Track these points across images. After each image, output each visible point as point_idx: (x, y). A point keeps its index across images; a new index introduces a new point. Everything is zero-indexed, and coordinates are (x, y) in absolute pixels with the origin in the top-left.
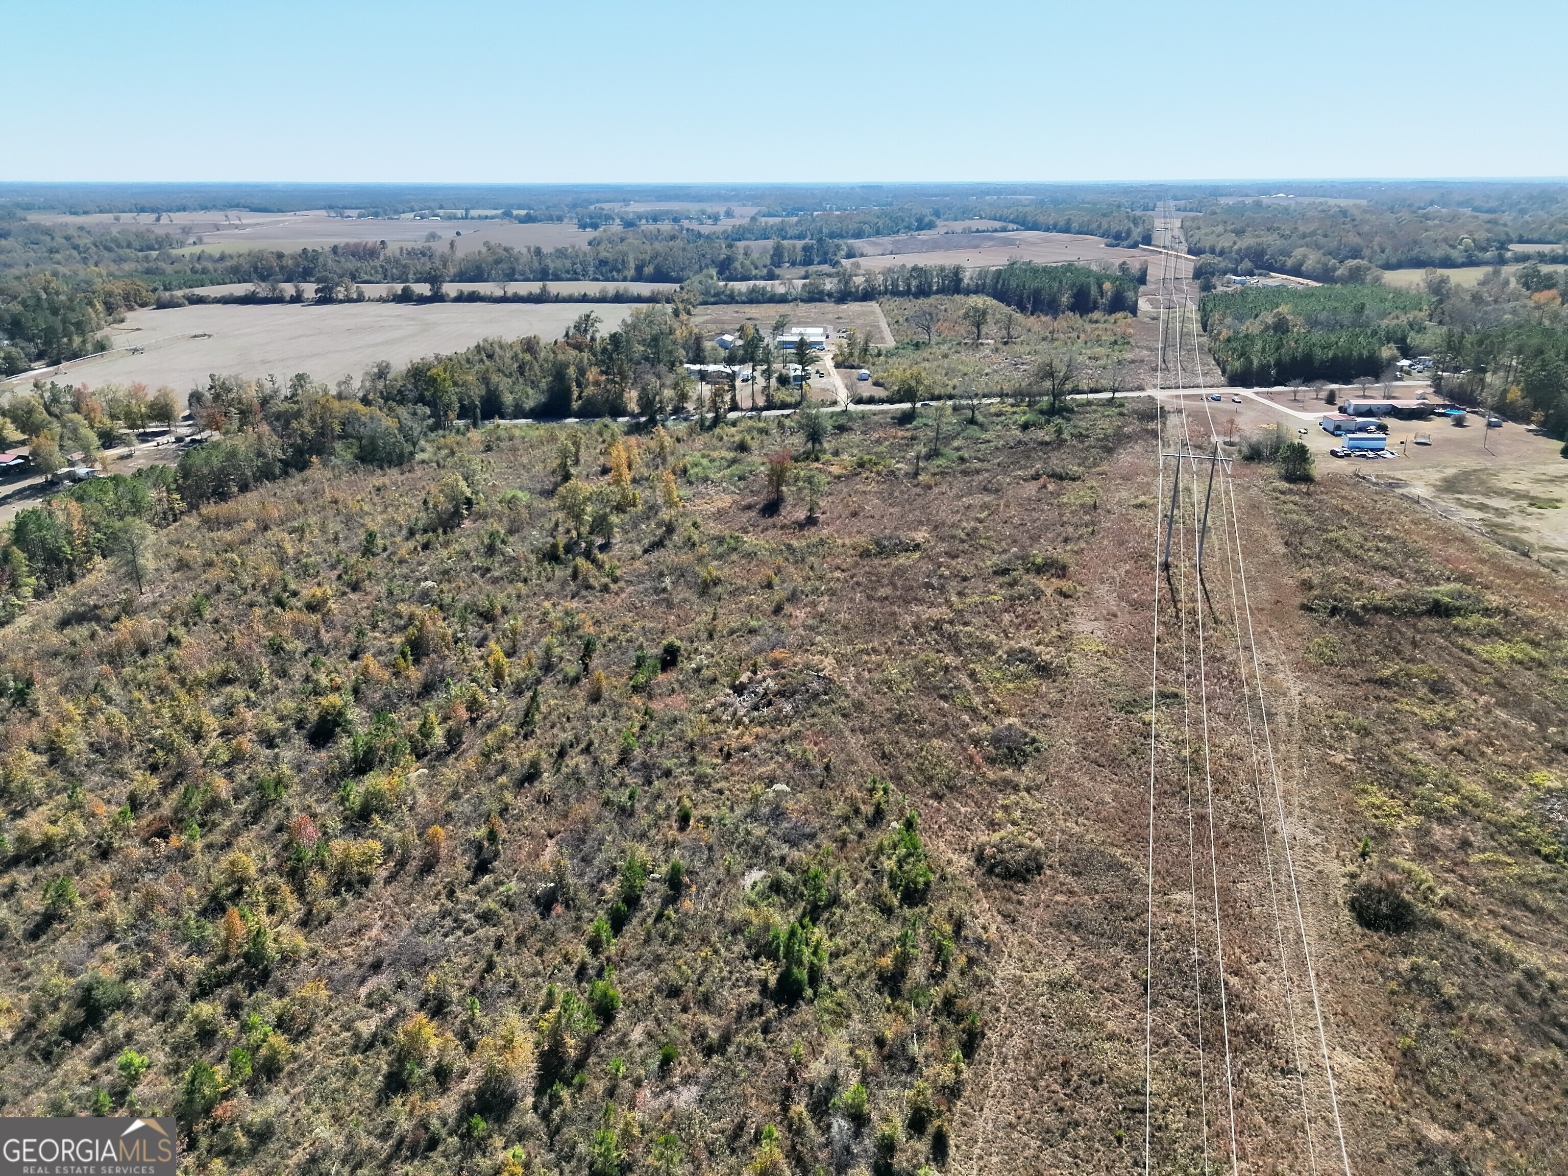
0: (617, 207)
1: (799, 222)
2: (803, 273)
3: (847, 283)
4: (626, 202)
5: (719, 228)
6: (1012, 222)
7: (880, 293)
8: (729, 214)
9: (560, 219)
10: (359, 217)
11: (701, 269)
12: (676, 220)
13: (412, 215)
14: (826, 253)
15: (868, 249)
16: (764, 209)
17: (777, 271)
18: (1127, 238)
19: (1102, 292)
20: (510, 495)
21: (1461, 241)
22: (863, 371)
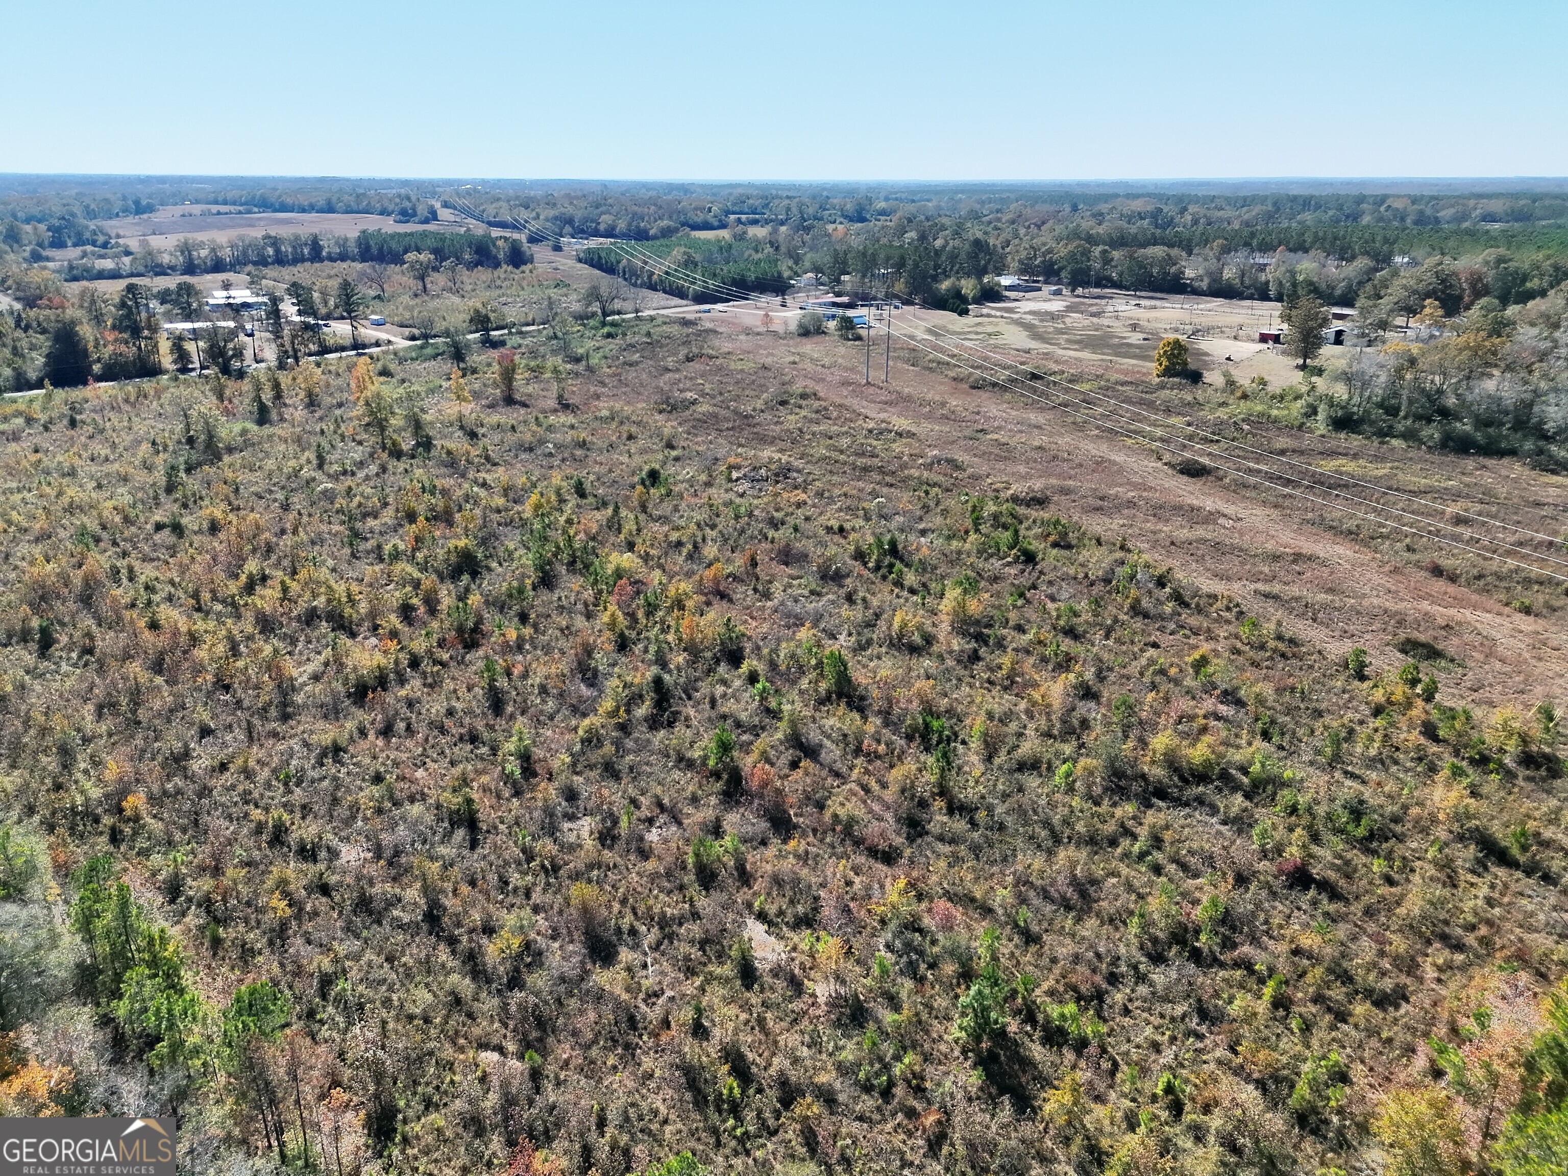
18: (415, 214)
19: (498, 248)
20: (237, 428)
21: (710, 210)
22: (374, 317)
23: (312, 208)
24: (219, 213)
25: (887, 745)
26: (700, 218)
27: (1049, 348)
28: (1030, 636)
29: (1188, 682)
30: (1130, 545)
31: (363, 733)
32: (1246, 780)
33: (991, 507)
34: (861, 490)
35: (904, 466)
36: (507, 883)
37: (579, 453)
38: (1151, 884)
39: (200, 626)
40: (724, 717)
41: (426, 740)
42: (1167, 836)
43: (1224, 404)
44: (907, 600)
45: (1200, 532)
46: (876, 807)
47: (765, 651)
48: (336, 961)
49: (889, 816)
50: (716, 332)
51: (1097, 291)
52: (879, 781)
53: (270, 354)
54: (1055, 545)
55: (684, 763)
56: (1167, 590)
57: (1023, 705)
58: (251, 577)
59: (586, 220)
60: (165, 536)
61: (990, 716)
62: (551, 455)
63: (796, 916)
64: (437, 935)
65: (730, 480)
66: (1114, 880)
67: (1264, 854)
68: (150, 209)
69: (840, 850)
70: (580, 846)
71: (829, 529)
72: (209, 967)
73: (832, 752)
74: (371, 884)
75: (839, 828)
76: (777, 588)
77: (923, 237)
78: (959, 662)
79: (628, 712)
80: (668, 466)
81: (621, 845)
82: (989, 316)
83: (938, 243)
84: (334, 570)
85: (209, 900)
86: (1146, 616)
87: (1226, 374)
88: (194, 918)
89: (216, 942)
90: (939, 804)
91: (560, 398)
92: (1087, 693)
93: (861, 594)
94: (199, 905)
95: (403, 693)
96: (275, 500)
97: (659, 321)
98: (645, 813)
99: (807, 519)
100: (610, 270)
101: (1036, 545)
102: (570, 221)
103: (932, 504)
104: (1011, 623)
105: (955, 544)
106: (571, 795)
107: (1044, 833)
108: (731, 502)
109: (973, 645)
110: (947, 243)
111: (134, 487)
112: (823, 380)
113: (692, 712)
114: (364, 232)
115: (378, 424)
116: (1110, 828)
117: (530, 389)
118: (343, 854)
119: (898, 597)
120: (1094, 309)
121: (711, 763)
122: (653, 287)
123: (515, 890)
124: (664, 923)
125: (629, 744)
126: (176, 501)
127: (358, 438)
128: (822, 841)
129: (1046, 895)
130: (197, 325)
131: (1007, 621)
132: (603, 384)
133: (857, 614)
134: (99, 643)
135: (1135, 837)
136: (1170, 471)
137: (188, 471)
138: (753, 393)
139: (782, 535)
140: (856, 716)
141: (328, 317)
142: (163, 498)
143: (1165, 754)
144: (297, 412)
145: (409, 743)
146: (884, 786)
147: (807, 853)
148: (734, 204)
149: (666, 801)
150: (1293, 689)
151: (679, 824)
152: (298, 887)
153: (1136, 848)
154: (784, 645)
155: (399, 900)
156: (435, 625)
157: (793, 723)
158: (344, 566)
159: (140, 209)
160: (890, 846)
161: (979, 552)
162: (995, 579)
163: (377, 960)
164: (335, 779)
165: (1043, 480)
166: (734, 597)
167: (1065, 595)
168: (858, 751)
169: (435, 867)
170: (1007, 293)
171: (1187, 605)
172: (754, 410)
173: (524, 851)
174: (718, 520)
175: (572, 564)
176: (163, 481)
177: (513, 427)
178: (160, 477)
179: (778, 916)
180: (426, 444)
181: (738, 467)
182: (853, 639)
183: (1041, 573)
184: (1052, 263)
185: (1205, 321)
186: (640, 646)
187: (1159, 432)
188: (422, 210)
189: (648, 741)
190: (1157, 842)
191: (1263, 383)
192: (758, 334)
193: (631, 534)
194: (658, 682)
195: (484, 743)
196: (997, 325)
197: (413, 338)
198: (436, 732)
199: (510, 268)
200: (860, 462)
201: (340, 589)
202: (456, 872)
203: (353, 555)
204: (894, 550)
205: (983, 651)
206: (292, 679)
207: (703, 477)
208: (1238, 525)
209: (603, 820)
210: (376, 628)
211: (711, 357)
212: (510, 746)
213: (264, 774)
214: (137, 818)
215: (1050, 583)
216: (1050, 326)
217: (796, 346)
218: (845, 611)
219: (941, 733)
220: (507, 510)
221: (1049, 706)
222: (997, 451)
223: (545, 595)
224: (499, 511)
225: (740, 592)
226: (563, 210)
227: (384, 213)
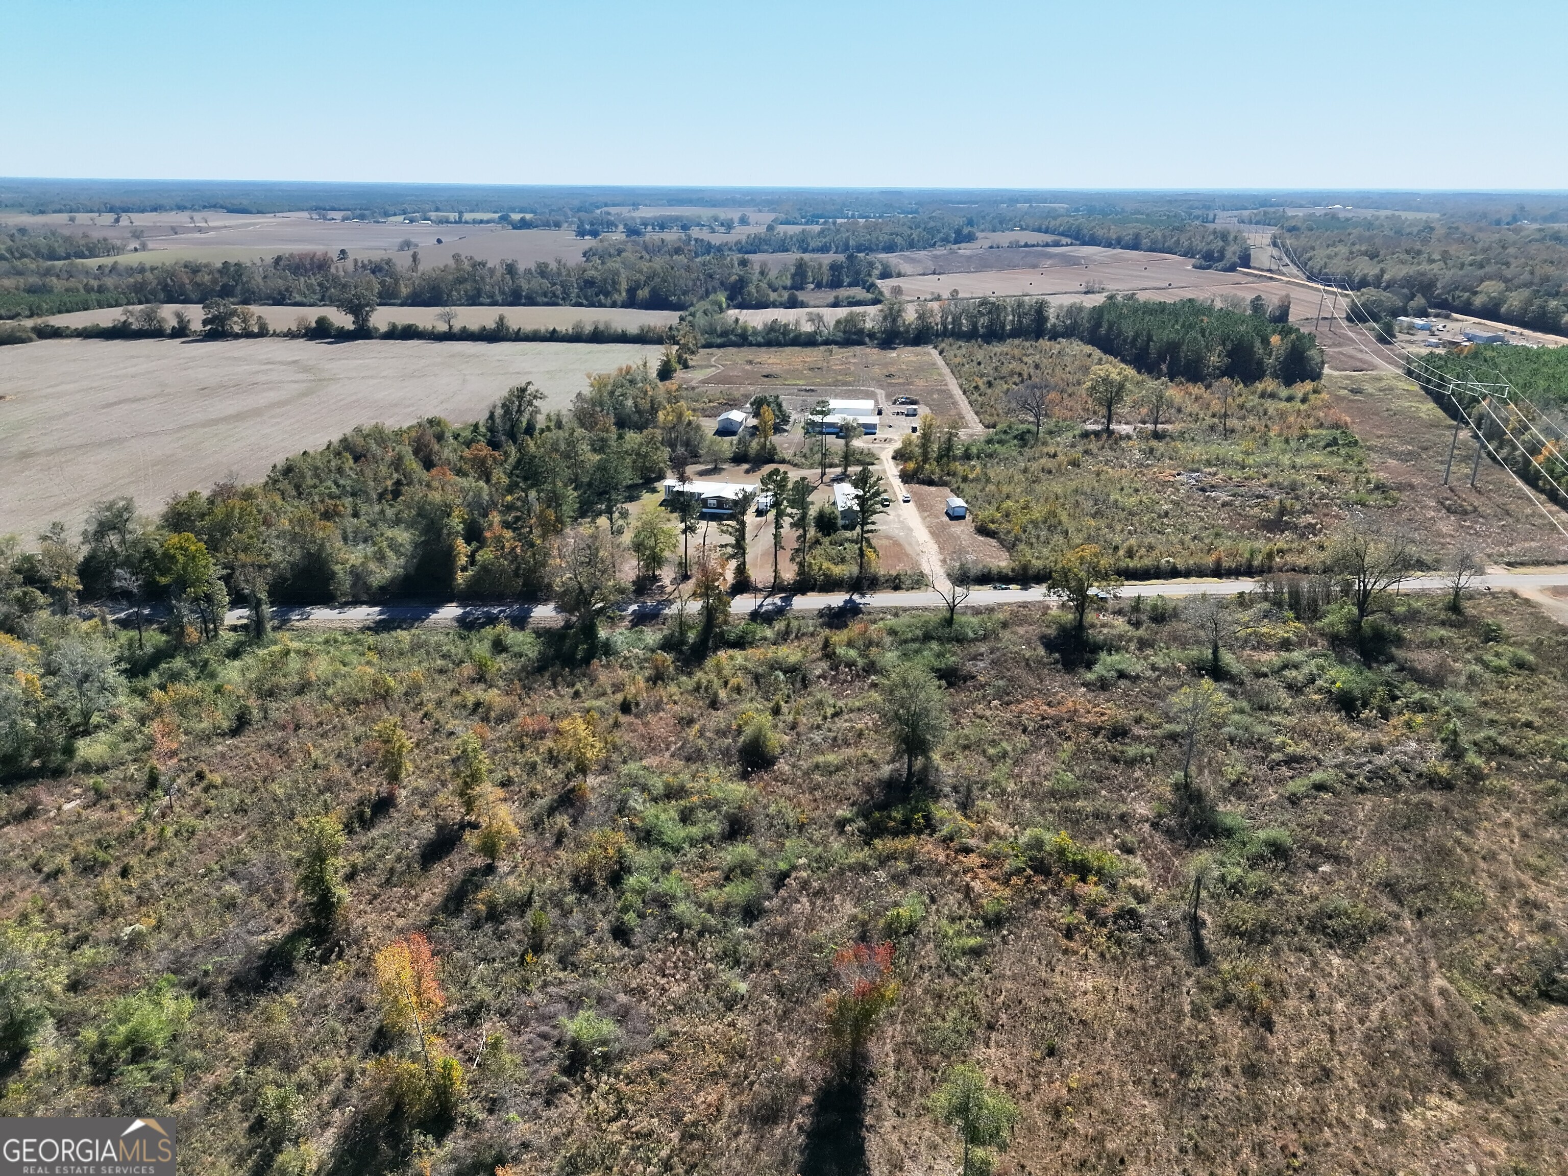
0: (625, 212)
1: (822, 232)
2: (831, 299)
3: (894, 320)
4: (635, 205)
5: (732, 238)
6: (1062, 234)
7: (937, 335)
8: (744, 221)
9: (557, 225)
10: (345, 219)
11: (707, 293)
12: (685, 228)
13: (401, 218)
14: (858, 273)
15: (906, 268)
16: (782, 216)
17: (801, 296)
18: (1222, 257)
19: (1269, 348)
68: (972, 238)
102: (1428, 286)
159: (961, 238)
188: (1232, 254)
199: (1272, 386)
226: (1425, 267)
227: (1188, 253)
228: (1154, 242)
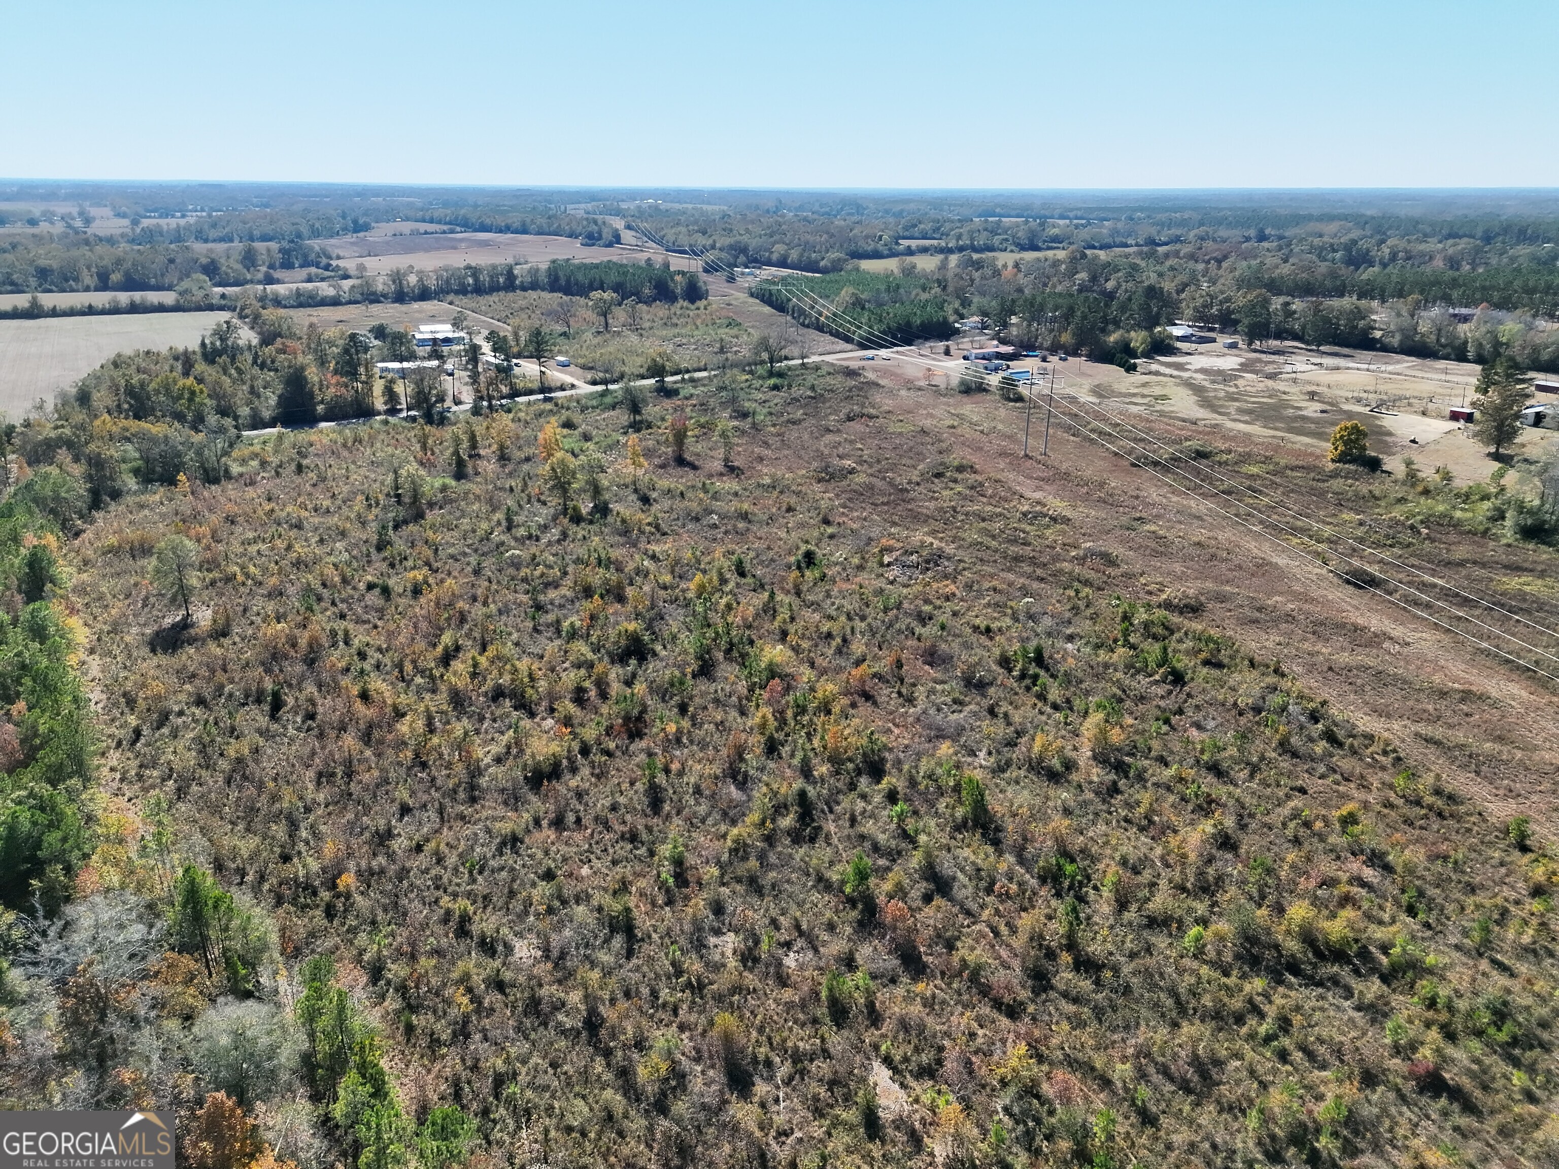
2: (305, 276)
17: (275, 274)
18: (600, 238)
19: (676, 283)
20: (438, 483)
21: (880, 237)
22: (560, 358)
23: (507, 229)
24: (426, 233)
25: (1020, 884)
26: (870, 247)
27: (1219, 419)
28: (1172, 771)
29: (1333, 839)
30: (1284, 668)
31: (537, 822)
32: (1385, 960)
33: (1141, 616)
34: (1010, 585)
35: (1056, 559)
36: (657, 998)
37: (741, 525)
38: (1275, 1072)
39: (403, 699)
40: (862, 837)
41: (592, 835)
42: (1297, 1019)
43: (1402, 500)
44: (1049, 717)
45: (1362, 657)
46: (1004, 953)
47: (906, 767)
48: (507, 1061)
49: (1016, 964)
50: (878, 385)
51: (1274, 343)
52: (1007, 924)
53: (468, 397)
54: (1206, 663)
55: (823, 883)
56: (1320, 726)
57: (1159, 851)
58: (446, 648)
59: (758, 250)
60: (374, 598)
61: (1124, 862)
62: (714, 526)
63: (919, 1065)
64: (596, 1047)
65: (881, 564)
66: (1238, 1063)
67: (1397, 1050)
68: (366, 228)
69: (965, 997)
70: (724, 965)
71: (976, 628)
72: (403, 1053)
73: (964, 888)
74: (540, 985)
75: (966, 974)
76: (920, 692)
77: (1094, 278)
78: (1097, 793)
79: (773, 821)
80: (823, 545)
81: (761, 967)
82: (1157, 373)
83: (1110, 285)
84: (517, 644)
85: (405, 987)
86: (1295, 755)
87: (1409, 463)
88: (392, 1003)
89: (410, 1029)
90: (1066, 958)
91: (726, 460)
92: (1226, 842)
93: (1003, 710)
94: (397, 990)
95: (573, 783)
96: (468, 564)
97: (823, 372)
98: (784, 936)
99: (955, 614)
100: (780, 307)
101: (1182, 662)
102: (744, 250)
103: (1081, 604)
104: (1153, 754)
105: (1103, 656)
106: (718, 909)
107: (1169, 1002)
108: (882, 591)
109: (1113, 776)
110: (1119, 286)
111: (350, 543)
112: (981, 449)
113: (831, 827)
114: (554, 262)
115: (561, 485)
116: (1237, 1004)
117: (699, 448)
118: (516, 950)
119: (1041, 713)
120: (1270, 369)
121: (848, 889)
122: (820, 328)
123: (664, 1005)
124: (797, 1058)
125: (773, 858)
126: (384, 559)
127: (543, 498)
128: (949, 985)
129: (1165, 1071)
130: (405, 365)
131: (1150, 750)
132: (766, 444)
133: (999, 730)
134: (320, 710)
135: (1262, 1016)
136: (1335, 580)
137: (396, 527)
138: (909, 462)
139: (928, 631)
140: (990, 849)
141: (519, 356)
142: (374, 555)
143: (1300, 927)
144: (489, 467)
145: (578, 837)
146: (1013, 930)
147: (934, 996)
148: (906, 228)
149: (804, 927)
150: (1445, 858)
151: (816, 951)
152: (477, 980)
153: (1263, 1029)
154: (924, 760)
155: (563, 1004)
156: (605, 710)
157: (928, 855)
158: (526, 640)
159: (358, 228)
160: (1015, 1000)
161: (1126, 666)
162: (1142, 699)
163: (544, 1064)
164: (513, 869)
165: (1198, 583)
166: (880, 700)
167: (1211, 724)
168: (989, 890)
169: (596, 975)
170: (1179, 345)
171: (1341, 745)
172: (910, 482)
173: (673, 964)
174: (868, 611)
175: (728, 651)
176: (375, 538)
177: (682, 494)
178: (371, 533)
179: (901, 1062)
180: (602, 510)
181: (889, 550)
182: (992, 760)
183: (1189, 695)
184: (1230, 312)
185: (1391, 389)
186: (787, 748)
187: (1328, 531)
188: (607, 235)
189: (790, 855)
190: (1284, 1024)
191: (1447, 477)
192: (920, 389)
193: (784, 621)
194: (802, 794)
195: (643, 843)
196: (1164, 386)
197: (594, 383)
198: (600, 828)
199: (686, 304)
200: (1014, 549)
201: (523, 665)
202: (612, 981)
203: (535, 630)
204: (1039, 659)
205: (1122, 783)
206: (478, 760)
207: (856, 561)
208: (1405, 650)
209: (746, 940)
210: (552, 710)
211: (871, 417)
212: (665, 850)
213: (452, 859)
214: (348, 896)
215: (1198, 708)
216: (1221, 390)
217: (955, 406)
218: (986, 725)
219: (1073, 878)
220: (673, 588)
221: (1184, 856)
222: (1153, 545)
223: (703, 685)
224: (665, 588)
225: (884, 693)
226: (738, 238)
227: (572, 235)
228: (540, 227)
